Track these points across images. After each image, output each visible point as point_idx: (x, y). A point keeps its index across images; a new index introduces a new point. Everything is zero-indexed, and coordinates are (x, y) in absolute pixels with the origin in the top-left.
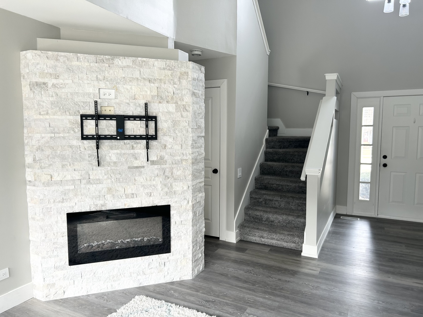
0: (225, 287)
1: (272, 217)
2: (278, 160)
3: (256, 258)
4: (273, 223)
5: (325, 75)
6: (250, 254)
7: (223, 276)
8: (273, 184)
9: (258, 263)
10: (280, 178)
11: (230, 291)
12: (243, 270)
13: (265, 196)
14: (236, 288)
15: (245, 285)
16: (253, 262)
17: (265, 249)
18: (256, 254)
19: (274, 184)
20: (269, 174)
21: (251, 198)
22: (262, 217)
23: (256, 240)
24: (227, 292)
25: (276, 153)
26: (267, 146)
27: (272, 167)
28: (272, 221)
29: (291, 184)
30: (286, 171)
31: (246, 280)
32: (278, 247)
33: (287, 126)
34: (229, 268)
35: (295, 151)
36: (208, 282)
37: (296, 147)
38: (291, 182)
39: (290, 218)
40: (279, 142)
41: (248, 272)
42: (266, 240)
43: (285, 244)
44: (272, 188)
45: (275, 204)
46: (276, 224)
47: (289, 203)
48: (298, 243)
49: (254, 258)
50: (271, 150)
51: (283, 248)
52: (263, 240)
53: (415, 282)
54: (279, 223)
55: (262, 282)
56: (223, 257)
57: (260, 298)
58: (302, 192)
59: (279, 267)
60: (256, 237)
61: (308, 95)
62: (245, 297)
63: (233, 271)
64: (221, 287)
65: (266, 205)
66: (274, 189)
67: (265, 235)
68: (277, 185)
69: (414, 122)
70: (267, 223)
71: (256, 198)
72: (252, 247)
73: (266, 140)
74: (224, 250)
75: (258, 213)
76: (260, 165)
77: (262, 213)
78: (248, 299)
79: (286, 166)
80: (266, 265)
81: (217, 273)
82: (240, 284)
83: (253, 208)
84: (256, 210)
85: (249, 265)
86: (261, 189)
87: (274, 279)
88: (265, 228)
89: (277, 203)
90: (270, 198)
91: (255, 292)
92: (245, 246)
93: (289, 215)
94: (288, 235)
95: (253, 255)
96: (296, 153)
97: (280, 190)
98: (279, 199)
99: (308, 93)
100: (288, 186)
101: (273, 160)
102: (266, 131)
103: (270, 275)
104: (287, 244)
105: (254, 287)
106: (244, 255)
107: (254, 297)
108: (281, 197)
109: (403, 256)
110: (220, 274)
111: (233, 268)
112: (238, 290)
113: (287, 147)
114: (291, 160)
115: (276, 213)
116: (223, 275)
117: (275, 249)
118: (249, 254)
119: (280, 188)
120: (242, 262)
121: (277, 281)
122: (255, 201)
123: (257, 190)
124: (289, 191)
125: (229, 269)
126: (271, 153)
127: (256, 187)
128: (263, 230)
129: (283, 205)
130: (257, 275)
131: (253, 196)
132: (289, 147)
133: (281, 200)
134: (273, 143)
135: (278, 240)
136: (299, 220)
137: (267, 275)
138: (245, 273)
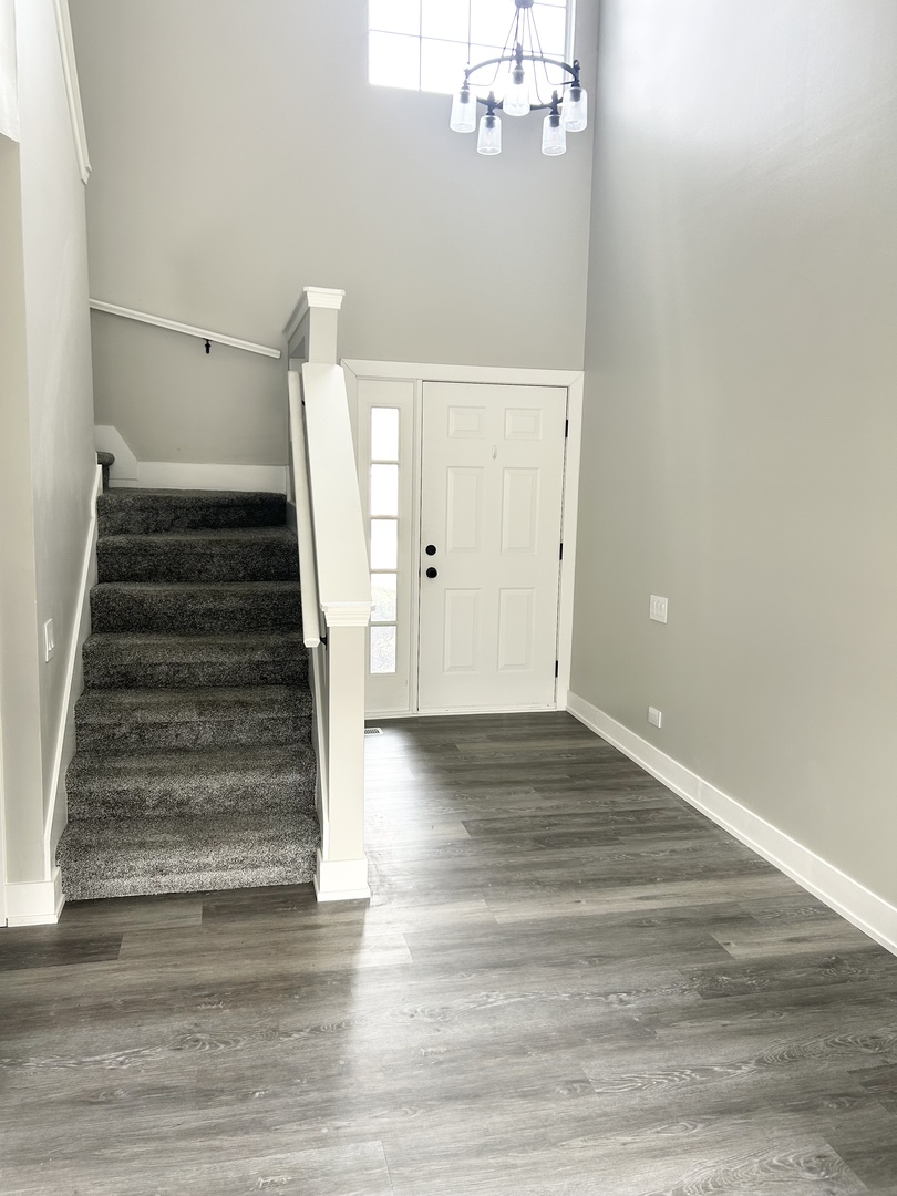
0: (135, 1164)
1: (181, 787)
2: (151, 576)
3: (175, 966)
4: (186, 809)
5: (305, 289)
6: (146, 956)
7: (94, 1107)
8: (153, 666)
9: (197, 988)
10: (182, 640)
11: (172, 1175)
12: (163, 1043)
13: (138, 714)
14: (182, 1144)
15: (210, 1112)
16: (175, 990)
17: (185, 917)
18: (167, 949)
19: (160, 664)
20: (126, 627)
21: (79, 727)
22: (145, 795)
23: (134, 888)
24: (162, 1185)
25: (144, 551)
26: (103, 526)
27: (141, 603)
28: (181, 803)
29: (223, 658)
30: (193, 612)
31: (200, 1085)
32: (222, 892)
33: (143, 454)
34: (97, 1058)
35: (210, 542)
36: (44, 1169)
37: (194, 526)
38: (224, 649)
39: (251, 779)
40: (143, 509)
41: (183, 1041)
42: (177, 879)
43: (248, 877)
44: (152, 677)
45: (177, 736)
46: (197, 811)
47: (230, 725)
48: (294, 861)
49: (170, 969)
50: (121, 540)
51: (242, 890)
52: (163, 880)
53: (636, 896)
54: (207, 803)
55: (264, 1065)
56: (40, 1008)
57: (308, 1152)
58: (262, 678)
59: (283, 977)
60: (132, 876)
61: (208, 351)
62: (249, 1177)
63: (122, 1063)
64: (119, 1174)
65: (146, 744)
66: (162, 683)
67: (174, 860)
68: (171, 665)
69: (494, 457)
70: (163, 812)
71: (101, 727)
72: (132, 923)
73: (99, 501)
74: (28, 972)
75: (127, 785)
76: (91, 599)
77: (142, 783)
78: (264, 1176)
79: (191, 596)
80: (229, 983)
81: (62, 1102)
82: (191, 1117)
83: (102, 767)
84: (118, 775)
85: (170, 1011)
86: (110, 687)
87: (295, 1035)
88: (169, 837)
89: (184, 732)
90: (162, 718)
91: (268, 1129)
92: (103, 924)
93: (245, 769)
94: (261, 842)
95: (155, 955)
96: (216, 550)
97: (183, 681)
98: (195, 718)
99: (208, 346)
100: (211, 664)
101: (132, 575)
102: (95, 469)
103: (274, 1025)
104: (255, 872)
105: (251, 1105)
106: (124, 970)
107: (279, 1156)
108: (202, 707)
109: (553, 821)
110: (73, 1102)
111: (116, 1050)
112: (200, 1150)
113: (167, 526)
114: (200, 572)
115: (197, 769)
116: (92, 1103)
117: (217, 903)
118: (137, 957)
119: (185, 673)
120: (133, 1002)
121: (313, 1041)
122: (98, 736)
123: (95, 695)
124: (215, 684)
125: (99, 1062)
126: (123, 551)
127: (86, 682)
128: (164, 845)
129: (207, 737)
130: (226, 1043)
131: (91, 720)
132: (172, 525)
133: (203, 718)
134: (121, 514)
135: (225, 868)
136: (282, 778)
137: (261, 1026)
138: (179, 1055)
